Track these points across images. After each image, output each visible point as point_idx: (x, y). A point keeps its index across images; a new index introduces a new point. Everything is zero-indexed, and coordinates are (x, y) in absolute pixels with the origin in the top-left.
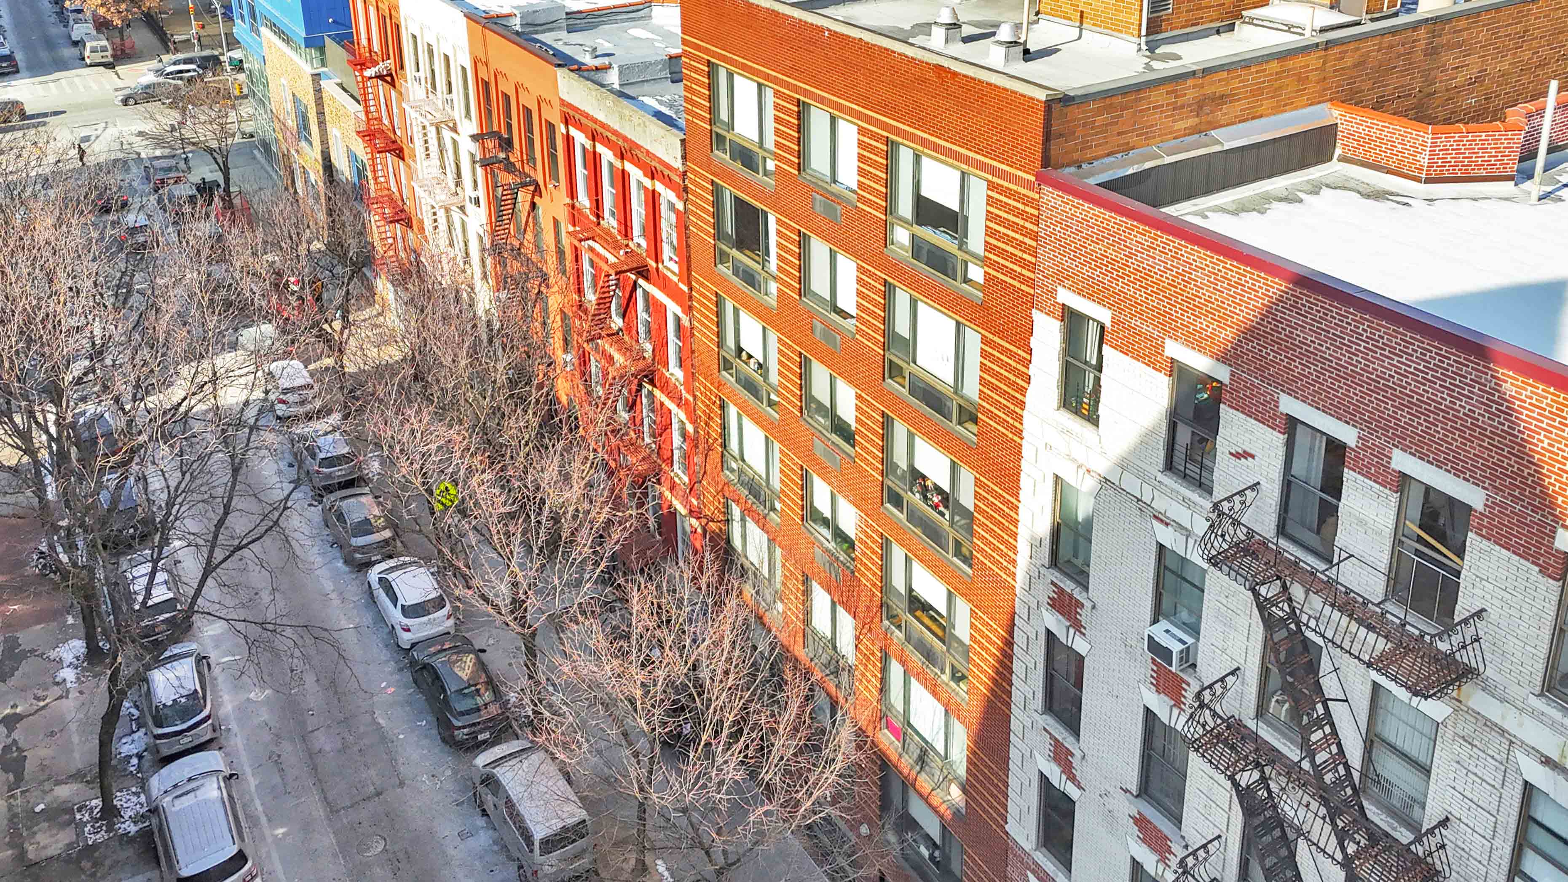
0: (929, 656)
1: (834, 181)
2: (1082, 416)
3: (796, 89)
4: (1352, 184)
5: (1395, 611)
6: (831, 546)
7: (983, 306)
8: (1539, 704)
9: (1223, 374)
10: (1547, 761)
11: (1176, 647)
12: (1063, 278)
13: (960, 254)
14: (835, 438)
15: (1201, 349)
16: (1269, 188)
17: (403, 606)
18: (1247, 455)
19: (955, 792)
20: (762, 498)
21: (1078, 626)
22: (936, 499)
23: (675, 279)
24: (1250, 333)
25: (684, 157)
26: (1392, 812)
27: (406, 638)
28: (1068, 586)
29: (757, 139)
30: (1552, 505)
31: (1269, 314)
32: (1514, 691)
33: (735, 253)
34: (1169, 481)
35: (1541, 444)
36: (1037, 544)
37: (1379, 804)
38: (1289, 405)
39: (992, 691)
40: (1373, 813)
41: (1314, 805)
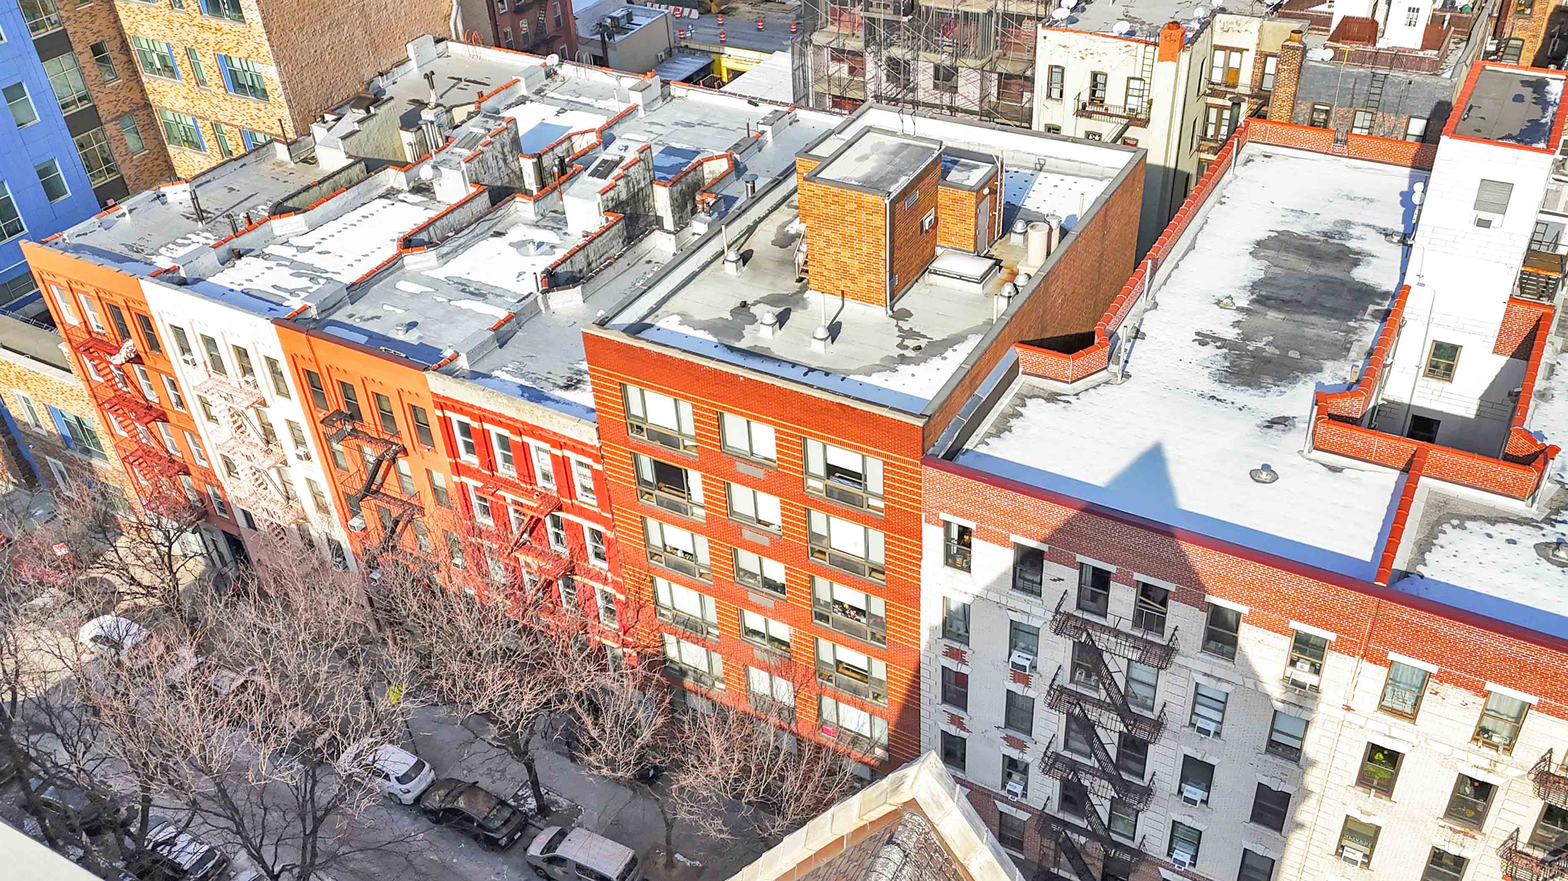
0: (856, 691)
1: (752, 454)
2: (958, 568)
3: (716, 406)
4: (1036, 392)
5: (1138, 633)
6: (768, 647)
7: (887, 521)
8: (1201, 655)
9: (1045, 548)
10: (1205, 674)
11: (1027, 664)
12: (943, 508)
13: (864, 495)
14: (766, 590)
15: (1031, 537)
16: (1002, 408)
17: (397, 778)
18: (1059, 579)
19: (879, 752)
20: (699, 628)
21: (963, 662)
22: (853, 613)
23: (596, 510)
24: (1058, 531)
25: (599, 438)
26: (1138, 705)
27: (408, 799)
28: (956, 645)
29: (676, 428)
30: (1204, 587)
31: (1068, 522)
32: (1191, 653)
33: (657, 492)
34: (1016, 594)
35: (1198, 567)
36: (933, 630)
37: (1133, 704)
38: (1080, 558)
39: (906, 700)
40: (1134, 709)
41: (1115, 717)
